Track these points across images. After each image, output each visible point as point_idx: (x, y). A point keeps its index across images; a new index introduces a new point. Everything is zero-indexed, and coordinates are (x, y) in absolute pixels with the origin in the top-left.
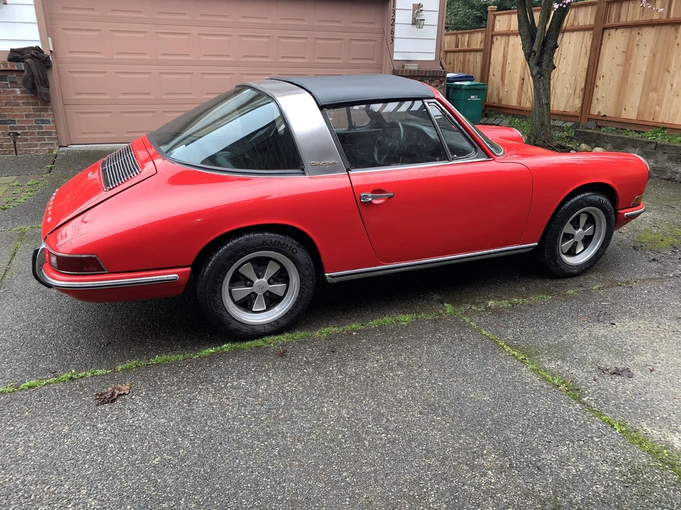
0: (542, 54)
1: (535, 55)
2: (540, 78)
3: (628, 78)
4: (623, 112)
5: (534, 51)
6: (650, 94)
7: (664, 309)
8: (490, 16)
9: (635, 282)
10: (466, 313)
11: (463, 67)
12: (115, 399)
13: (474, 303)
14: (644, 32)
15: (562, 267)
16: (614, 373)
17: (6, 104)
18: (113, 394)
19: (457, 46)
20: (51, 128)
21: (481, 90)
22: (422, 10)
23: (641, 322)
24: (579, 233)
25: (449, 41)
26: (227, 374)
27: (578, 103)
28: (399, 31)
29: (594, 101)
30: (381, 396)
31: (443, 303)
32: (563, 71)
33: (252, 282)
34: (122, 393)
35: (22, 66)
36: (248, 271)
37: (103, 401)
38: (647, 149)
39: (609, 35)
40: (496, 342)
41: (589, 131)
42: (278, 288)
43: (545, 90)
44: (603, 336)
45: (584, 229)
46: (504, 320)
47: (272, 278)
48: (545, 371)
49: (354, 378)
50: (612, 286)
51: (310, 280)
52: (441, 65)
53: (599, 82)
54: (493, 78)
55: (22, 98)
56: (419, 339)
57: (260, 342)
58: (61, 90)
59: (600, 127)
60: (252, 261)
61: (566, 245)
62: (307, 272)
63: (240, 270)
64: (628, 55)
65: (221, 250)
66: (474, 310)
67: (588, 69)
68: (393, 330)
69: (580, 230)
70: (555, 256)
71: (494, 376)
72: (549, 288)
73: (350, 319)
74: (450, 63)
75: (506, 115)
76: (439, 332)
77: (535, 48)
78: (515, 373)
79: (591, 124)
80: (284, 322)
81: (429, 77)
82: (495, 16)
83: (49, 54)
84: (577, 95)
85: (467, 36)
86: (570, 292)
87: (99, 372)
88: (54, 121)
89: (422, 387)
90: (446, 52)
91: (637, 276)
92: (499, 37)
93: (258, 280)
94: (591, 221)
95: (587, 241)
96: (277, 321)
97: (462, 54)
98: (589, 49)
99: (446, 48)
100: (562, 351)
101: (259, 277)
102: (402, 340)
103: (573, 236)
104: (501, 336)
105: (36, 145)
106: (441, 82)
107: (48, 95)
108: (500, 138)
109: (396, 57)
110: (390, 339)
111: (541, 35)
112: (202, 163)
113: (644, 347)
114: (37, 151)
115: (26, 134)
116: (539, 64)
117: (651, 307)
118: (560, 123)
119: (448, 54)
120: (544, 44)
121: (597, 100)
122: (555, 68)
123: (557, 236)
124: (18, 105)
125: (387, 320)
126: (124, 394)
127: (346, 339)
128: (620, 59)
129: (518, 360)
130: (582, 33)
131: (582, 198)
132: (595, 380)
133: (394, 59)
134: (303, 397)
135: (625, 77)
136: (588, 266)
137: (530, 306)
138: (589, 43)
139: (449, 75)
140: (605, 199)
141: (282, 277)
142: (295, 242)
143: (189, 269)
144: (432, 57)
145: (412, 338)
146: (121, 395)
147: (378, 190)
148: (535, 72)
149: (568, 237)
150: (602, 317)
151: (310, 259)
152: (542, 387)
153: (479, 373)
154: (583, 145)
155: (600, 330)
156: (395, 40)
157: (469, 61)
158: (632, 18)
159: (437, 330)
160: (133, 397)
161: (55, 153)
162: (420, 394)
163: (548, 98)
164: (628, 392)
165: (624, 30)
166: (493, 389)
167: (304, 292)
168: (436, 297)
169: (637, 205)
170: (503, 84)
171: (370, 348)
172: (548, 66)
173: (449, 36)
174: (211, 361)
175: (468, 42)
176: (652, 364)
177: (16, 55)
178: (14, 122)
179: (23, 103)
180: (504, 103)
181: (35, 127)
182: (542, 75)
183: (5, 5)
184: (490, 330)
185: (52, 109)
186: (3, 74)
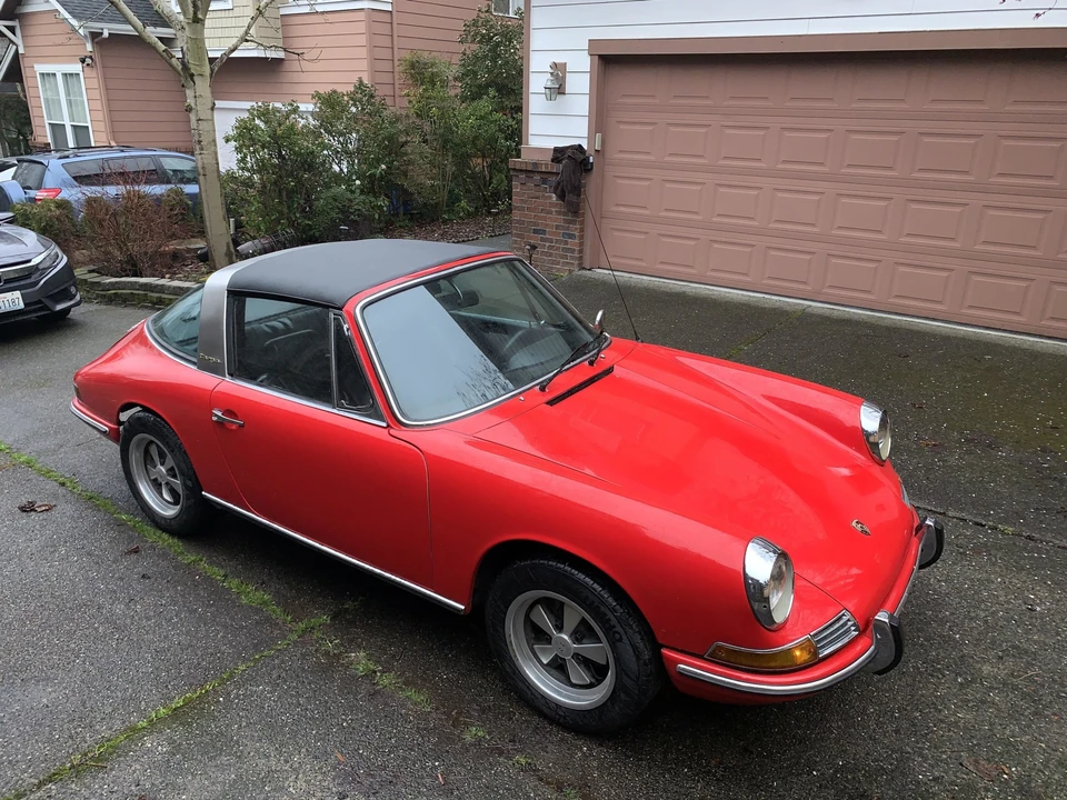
10: (302, 642)
13: (351, 640)
17: (542, 211)
18: (32, 507)
20: (576, 244)
31: (333, 615)
33: (157, 466)
35: (560, 168)
36: (154, 453)
50: (553, 783)
55: (555, 205)
58: (602, 199)
63: (149, 448)
66: (322, 646)
80: (170, 523)
83: (592, 153)
86: (477, 732)
88: (579, 237)
101: (161, 464)
107: (578, 205)
124: (551, 213)
127: (182, 577)
143: (116, 427)
147: (230, 411)
168: (353, 606)
177: (558, 155)
178: (544, 232)
179: (556, 212)
181: (562, 242)
183: (562, 96)
185: (582, 223)
186: (545, 176)
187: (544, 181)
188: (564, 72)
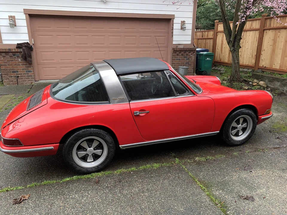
0: (234, 42)
1: (231, 42)
2: (234, 52)
3: (275, 51)
4: (274, 66)
5: (231, 41)
6: (285, 58)
7: (277, 164)
8: (216, 24)
9: (267, 149)
10: (184, 164)
11: (205, 45)
12: (21, 202)
13: (189, 158)
14: (281, 31)
15: (232, 142)
16: (246, 199)
17: (15, 65)
18: (21, 199)
19: (203, 37)
20: (32, 74)
21: (212, 56)
22: (185, 24)
23: (265, 171)
24: (240, 126)
25: (199, 35)
26: (71, 191)
27: (254, 61)
28: (175, 32)
29: (261, 61)
30: (135, 206)
31: (175, 158)
32: (247, 48)
33: (86, 149)
34: (25, 199)
35: (21, 50)
36: (85, 145)
37: (16, 203)
38: (284, 82)
39: (266, 32)
40: (194, 179)
41: (258, 74)
42: (98, 152)
43: (236, 57)
44: (245, 178)
45: (242, 125)
46: (201, 168)
47: (95, 147)
48: (213, 196)
49: (125, 196)
50: (255, 151)
51: (112, 149)
52: (194, 45)
53: (262, 53)
54: (218, 50)
55: (21, 62)
56: (159, 176)
57: (89, 176)
58: (37, 59)
59: (264, 72)
60: (86, 140)
61: (234, 132)
62: (111, 145)
63: (81, 144)
64: (275, 41)
65: (72, 137)
66: (188, 162)
67: (258, 47)
68: (149, 171)
69: (240, 125)
70: (228, 137)
71: (189, 197)
72: (225, 151)
73: (132, 165)
74: (200, 44)
75: (224, 66)
76: (170, 173)
77: (231, 39)
78: (199, 197)
79: (260, 71)
80: (100, 167)
81: (188, 51)
82: (218, 24)
83: (32, 45)
84: (253, 58)
85: (206, 33)
86: (235, 154)
87: (19, 188)
88: (33, 71)
89: (154, 202)
90: (198, 39)
91: (268, 146)
92: (220, 33)
93: (89, 149)
94: (245, 121)
95: (244, 130)
96: (98, 166)
97: (204, 40)
98: (258, 38)
99: (198, 38)
100: (223, 185)
101: (90, 147)
102: (152, 177)
103: (237, 128)
104: (197, 176)
105: (26, 81)
106: (194, 53)
107: (31, 61)
108: (209, 81)
109: (174, 43)
110: (147, 176)
111: (234, 34)
112: (66, 99)
113: (263, 185)
114: (26, 83)
115: (22, 76)
116: (233, 46)
117: (271, 163)
118: (245, 70)
119: (199, 40)
120: (235, 37)
121: (262, 60)
122: (241, 47)
123: (229, 128)
124: (19, 65)
125: (148, 166)
126: (26, 199)
127: (128, 175)
128: (271, 43)
129: (202, 189)
130: (255, 31)
131: (239, 112)
132: (235, 202)
133: (173, 43)
134: (100, 205)
135: (273, 51)
136: (244, 141)
137: (214, 160)
138: (258, 36)
139: (197, 49)
140: (251, 112)
141: (101, 147)
142: (105, 132)
143: (58, 144)
144: (190, 43)
145: (157, 176)
146: (24, 200)
147: (142, 110)
148: (232, 49)
149: (234, 128)
150: (247, 168)
151: (112, 139)
152: (210, 204)
153: (182, 196)
154: (255, 80)
155: (244, 175)
156: (174, 36)
157: (207, 43)
158: (276, 25)
159: (169, 172)
160: (29, 201)
161: (33, 84)
162: (153, 206)
163: (238, 60)
164: (250, 209)
165: (273, 30)
166: (186, 204)
167: (109, 154)
168: (173, 154)
169: (268, 113)
170: (222, 53)
171: (137, 180)
172: (237, 47)
173: (199, 33)
174: (67, 184)
175: (207, 35)
176: (265, 194)
177: (19, 46)
178: (18, 72)
179: (21, 64)
180: (222, 61)
181: (26, 74)
182: (235, 51)
183: (15, 27)
184: (193, 173)
185: (33, 67)
186: (14, 53)
187: (14, 55)
188: (15, 19)
